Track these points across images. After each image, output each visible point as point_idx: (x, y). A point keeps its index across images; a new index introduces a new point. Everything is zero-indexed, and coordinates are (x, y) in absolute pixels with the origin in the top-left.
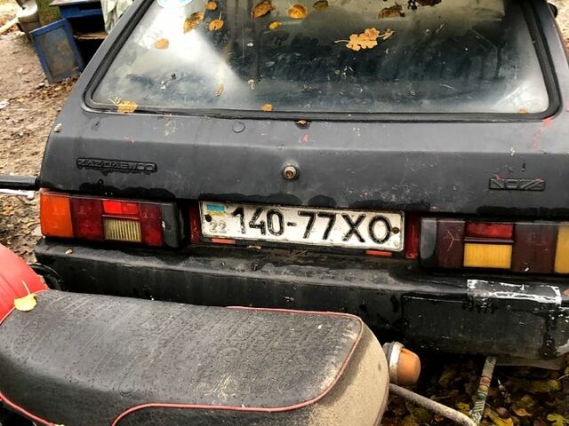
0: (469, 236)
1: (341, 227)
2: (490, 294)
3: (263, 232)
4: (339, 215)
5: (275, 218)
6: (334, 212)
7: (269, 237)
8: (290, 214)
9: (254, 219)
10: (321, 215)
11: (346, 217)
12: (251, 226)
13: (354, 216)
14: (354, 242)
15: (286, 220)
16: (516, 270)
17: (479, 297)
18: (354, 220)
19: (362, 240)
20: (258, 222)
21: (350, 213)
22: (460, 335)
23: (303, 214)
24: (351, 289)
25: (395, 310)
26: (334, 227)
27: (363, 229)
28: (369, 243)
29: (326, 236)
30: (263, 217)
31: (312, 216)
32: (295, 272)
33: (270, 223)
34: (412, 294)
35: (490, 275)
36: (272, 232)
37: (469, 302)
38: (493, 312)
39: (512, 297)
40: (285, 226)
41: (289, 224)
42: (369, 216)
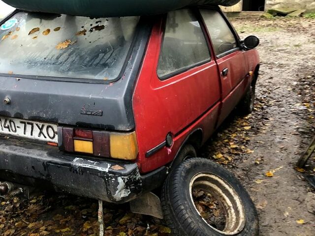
0: (75, 136)
1: (37, 131)
2: (80, 165)
3: (9, 131)
4: (35, 123)
5: (12, 123)
6: (33, 122)
7: (12, 133)
8: (17, 122)
9: (5, 124)
10: (28, 123)
11: (37, 125)
12: (5, 127)
13: (40, 125)
14: (42, 138)
15: (16, 125)
16: (95, 155)
17: (75, 166)
18: (41, 127)
19: (45, 137)
20: (7, 126)
21: (38, 123)
22: (73, 185)
23: (21, 122)
24: (28, 158)
25: (45, 170)
26: (34, 129)
27: (44, 130)
28: (48, 139)
29: (32, 134)
30: (8, 124)
31: (24, 123)
32: (11, 149)
33: (11, 126)
34: (50, 162)
35: (84, 156)
36: (13, 131)
37: (72, 169)
38: (82, 174)
39: (88, 167)
40: (17, 128)
41: (18, 127)
42: (46, 125)
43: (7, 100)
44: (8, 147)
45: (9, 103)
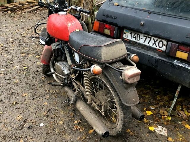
0: (178, 49)
1: (152, 42)
2: (178, 64)
3: (135, 39)
4: (152, 38)
5: (138, 36)
6: (151, 37)
7: (136, 41)
9: (134, 36)
10: (149, 37)
12: (133, 37)
13: (156, 39)
14: (154, 46)
15: (141, 37)
16: (188, 61)
17: (175, 64)
18: (155, 40)
19: (156, 46)
20: (135, 37)
21: (155, 38)
22: (170, 74)
23: (144, 36)
24: (147, 55)
25: (155, 63)
27: (157, 43)
28: (158, 47)
29: (148, 44)
30: (136, 35)
31: (146, 37)
32: (137, 49)
34: (160, 59)
35: (181, 60)
37: (173, 66)
38: (178, 69)
39: (183, 66)
40: (140, 39)
41: (141, 38)
42: (159, 40)
43: (142, 23)
44: (135, 48)
45: (143, 25)
